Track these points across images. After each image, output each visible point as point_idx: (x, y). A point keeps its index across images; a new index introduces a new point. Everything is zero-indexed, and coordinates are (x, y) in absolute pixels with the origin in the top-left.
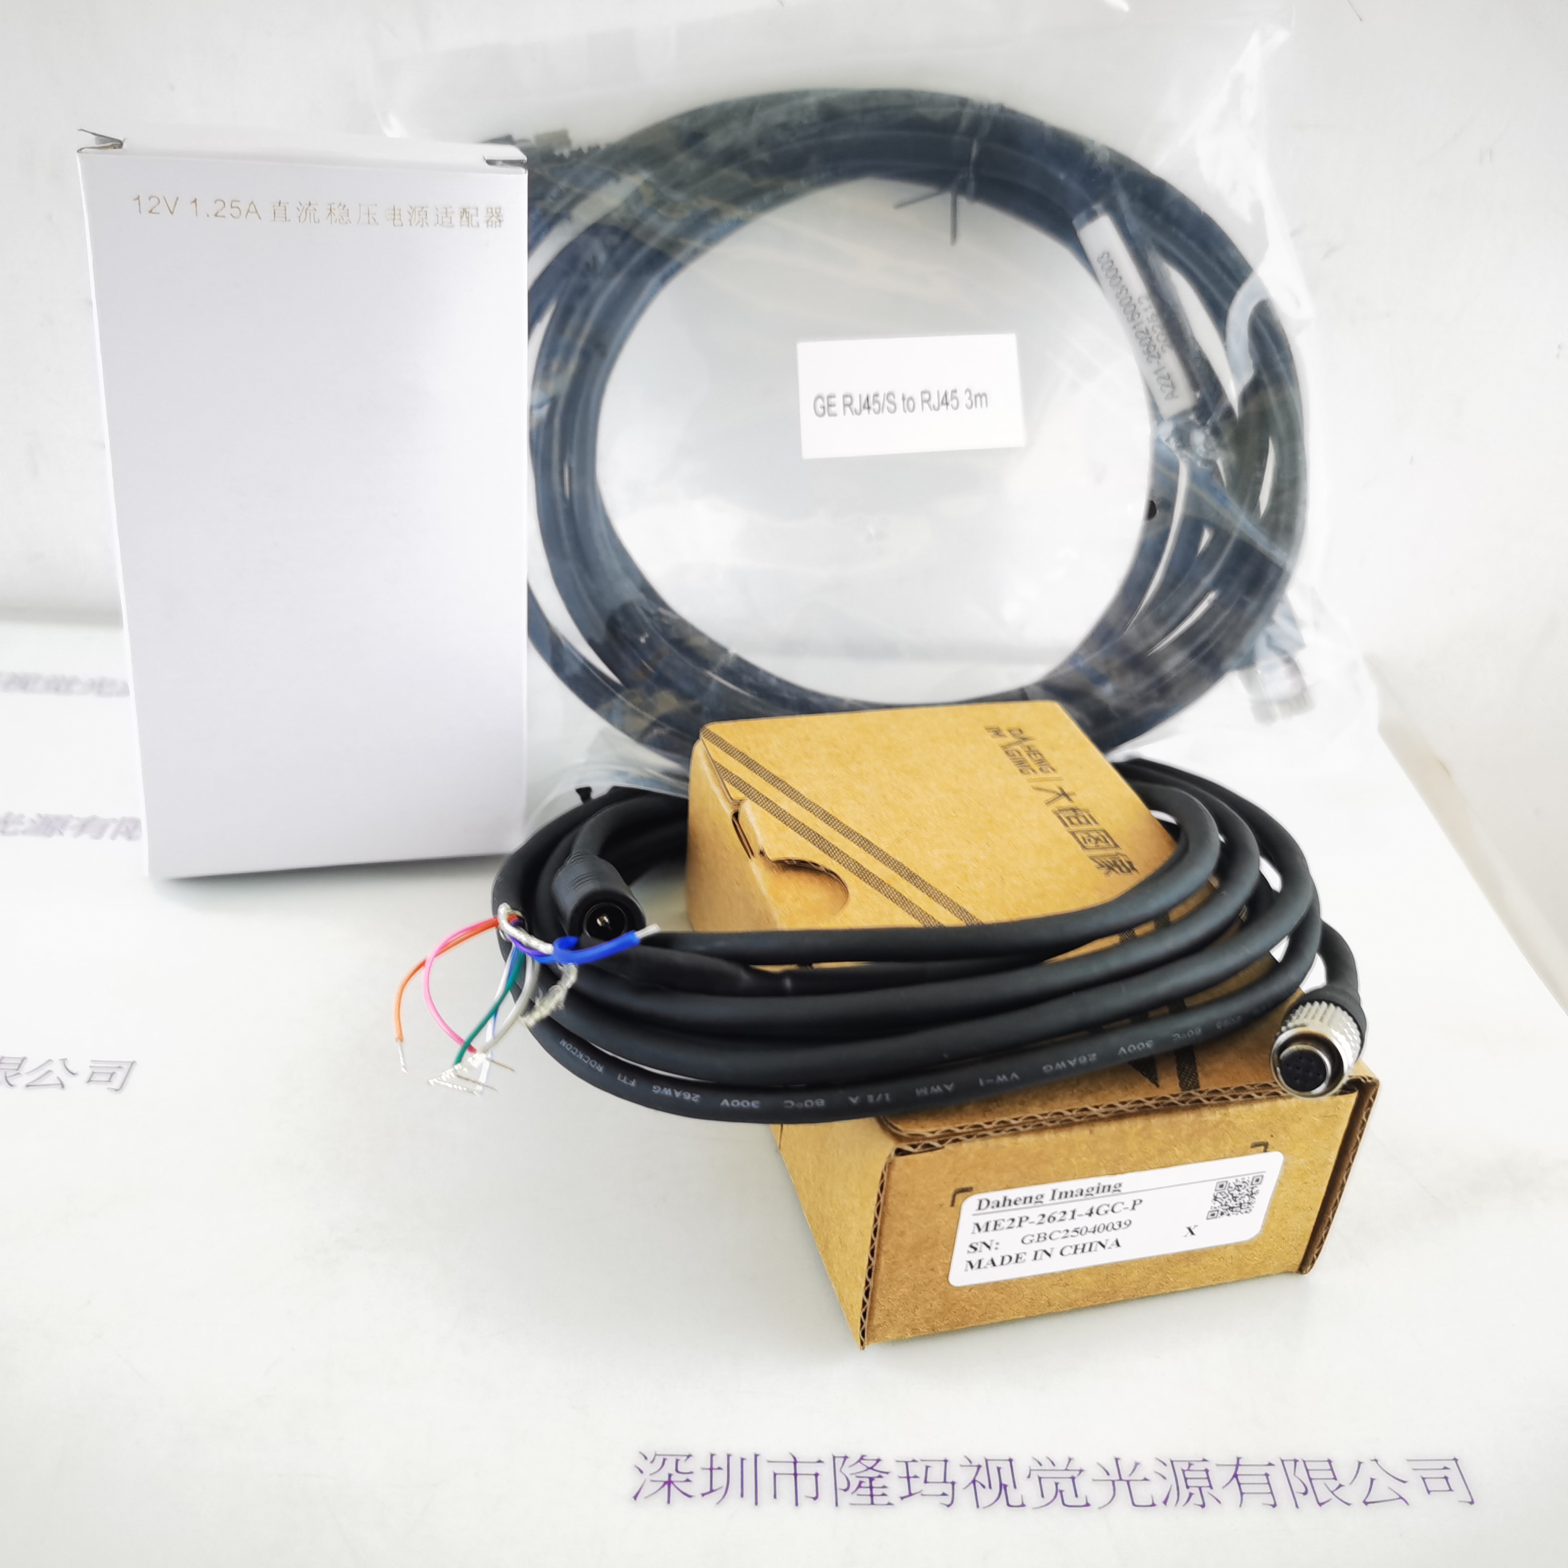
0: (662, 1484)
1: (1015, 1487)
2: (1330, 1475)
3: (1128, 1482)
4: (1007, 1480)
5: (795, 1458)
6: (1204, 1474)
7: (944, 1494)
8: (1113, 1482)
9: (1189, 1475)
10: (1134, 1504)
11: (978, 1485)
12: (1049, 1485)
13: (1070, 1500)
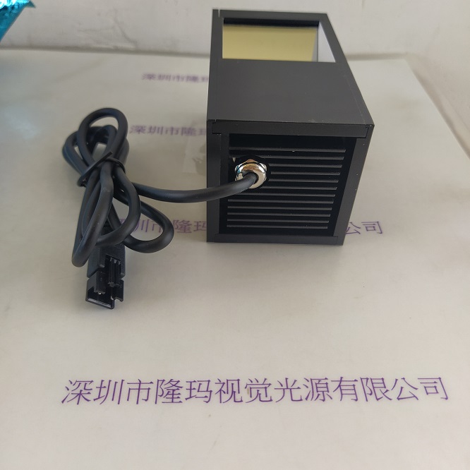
0: (76, 395)
1: (239, 392)
2: (382, 385)
3: (291, 389)
4: (236, 389)
5: (140, 381)
6: (325, 386)
7: (206, 397)
8: (284, 389)
9: (318, 386)
10: (292, 400)
11: (222, 392)
12: (254, 392)
13: (263, 398)
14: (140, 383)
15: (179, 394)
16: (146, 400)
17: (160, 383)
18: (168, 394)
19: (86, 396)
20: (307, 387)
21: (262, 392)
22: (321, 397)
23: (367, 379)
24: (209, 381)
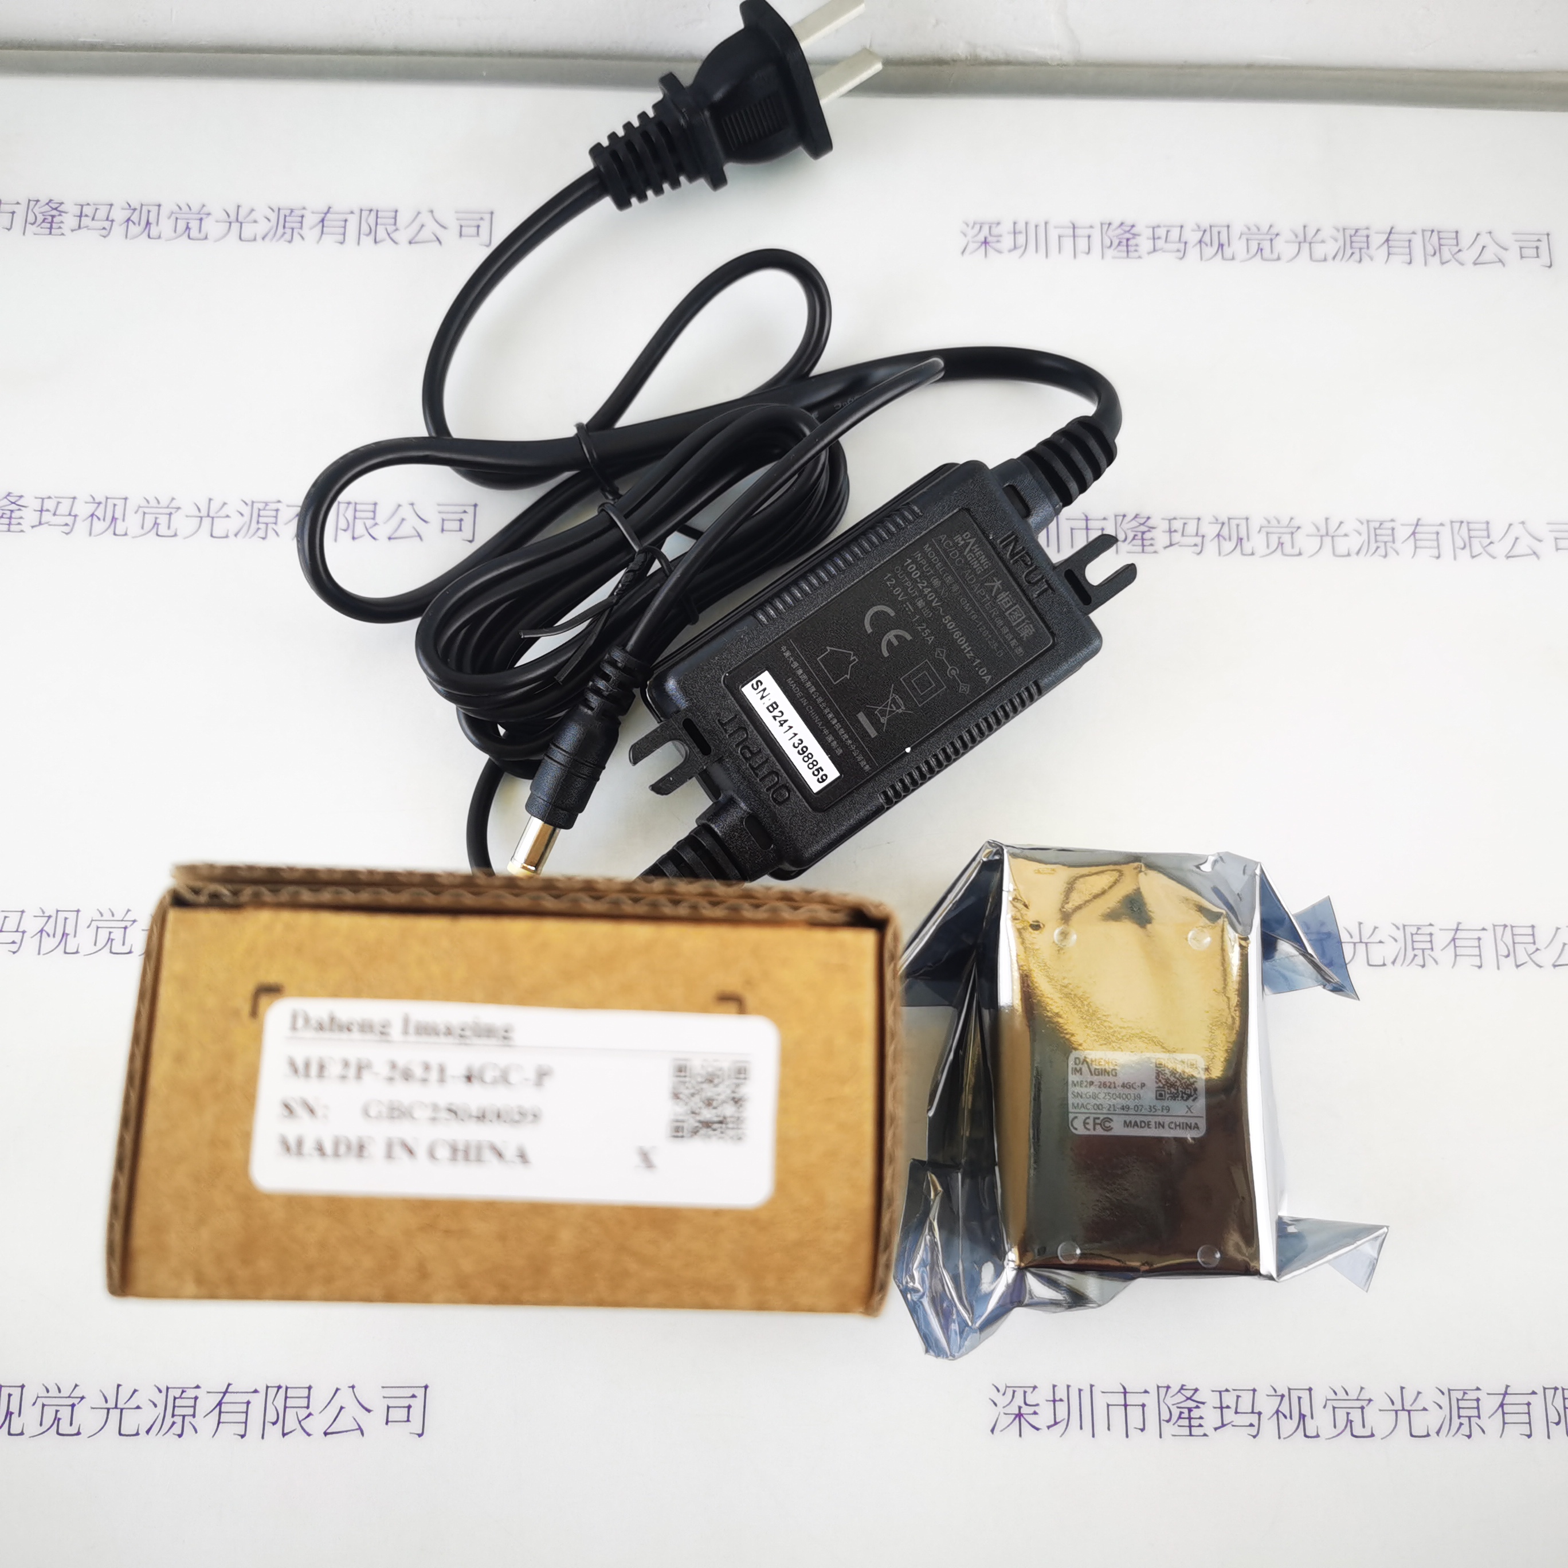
0: (1014, 1416)
1: (1312, 1417)
3: (1409, 1412)
4: (1306, 1410)
5: (1124, 1388)
6: (1475, 1404)
7: (1251, 1425)
8: (1396, 1411)
9: (1462, 1404)
10: (1412, 1435)
11: (1280, 1415)
12: (1341, 1415)
13: (1358, 1430)
14: (1125, 1393)
15: (1201, 1418)
16: (1142, 1430)
17: (1163, 1391)
18: (1180, 1418)
19: (1032, 1419)
20: (1441, 1407)
21: (1355, 1415)
22: (1465, 1430)
23: (1556, 1389)
24: (1254, 1390)
